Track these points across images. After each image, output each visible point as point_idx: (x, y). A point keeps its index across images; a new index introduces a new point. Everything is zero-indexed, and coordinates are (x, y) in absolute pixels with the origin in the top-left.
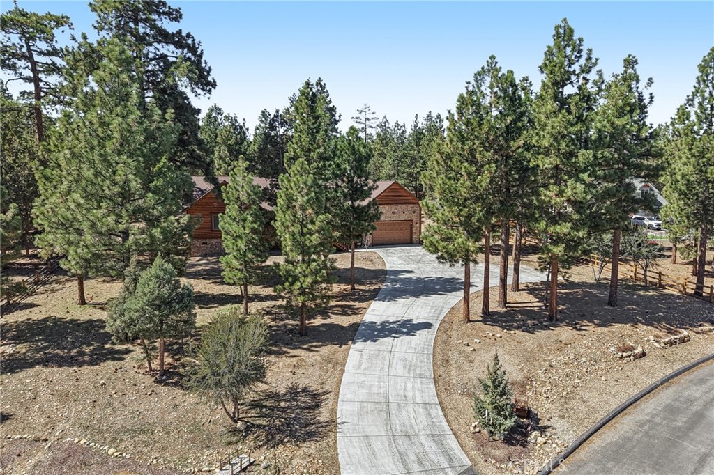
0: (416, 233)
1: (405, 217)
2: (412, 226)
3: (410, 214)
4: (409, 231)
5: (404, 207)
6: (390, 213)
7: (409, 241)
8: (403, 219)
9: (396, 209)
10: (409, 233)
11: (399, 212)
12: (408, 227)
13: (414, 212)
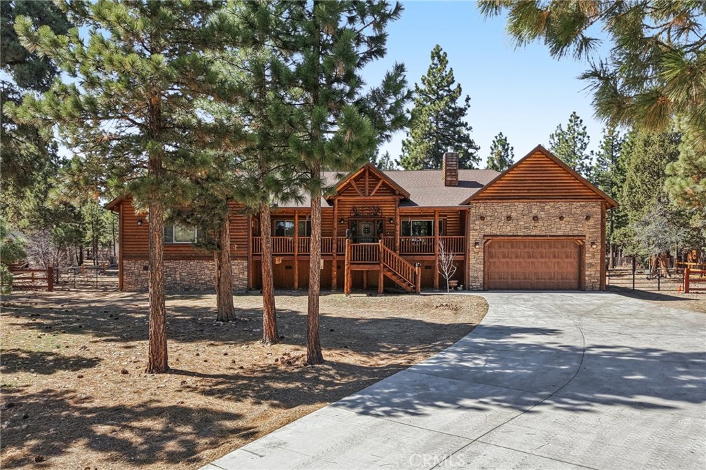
0: (591, 265)
1: (564, 228)
2: (581, 250)
3: (577, 221)
4: (574, 261)
5: (563, 206)
6: (528, 219)
7: (574, 283)
8: (560, 233)
9: (543, 209)
10: (576, 265)
11: (549, 217)
12: (573, 251)
13: (588, 218)
